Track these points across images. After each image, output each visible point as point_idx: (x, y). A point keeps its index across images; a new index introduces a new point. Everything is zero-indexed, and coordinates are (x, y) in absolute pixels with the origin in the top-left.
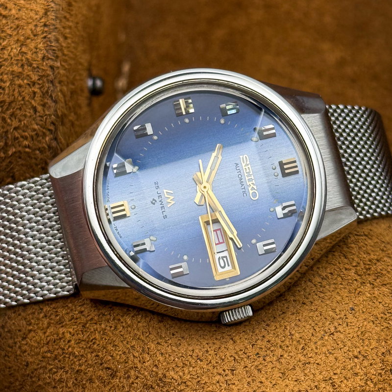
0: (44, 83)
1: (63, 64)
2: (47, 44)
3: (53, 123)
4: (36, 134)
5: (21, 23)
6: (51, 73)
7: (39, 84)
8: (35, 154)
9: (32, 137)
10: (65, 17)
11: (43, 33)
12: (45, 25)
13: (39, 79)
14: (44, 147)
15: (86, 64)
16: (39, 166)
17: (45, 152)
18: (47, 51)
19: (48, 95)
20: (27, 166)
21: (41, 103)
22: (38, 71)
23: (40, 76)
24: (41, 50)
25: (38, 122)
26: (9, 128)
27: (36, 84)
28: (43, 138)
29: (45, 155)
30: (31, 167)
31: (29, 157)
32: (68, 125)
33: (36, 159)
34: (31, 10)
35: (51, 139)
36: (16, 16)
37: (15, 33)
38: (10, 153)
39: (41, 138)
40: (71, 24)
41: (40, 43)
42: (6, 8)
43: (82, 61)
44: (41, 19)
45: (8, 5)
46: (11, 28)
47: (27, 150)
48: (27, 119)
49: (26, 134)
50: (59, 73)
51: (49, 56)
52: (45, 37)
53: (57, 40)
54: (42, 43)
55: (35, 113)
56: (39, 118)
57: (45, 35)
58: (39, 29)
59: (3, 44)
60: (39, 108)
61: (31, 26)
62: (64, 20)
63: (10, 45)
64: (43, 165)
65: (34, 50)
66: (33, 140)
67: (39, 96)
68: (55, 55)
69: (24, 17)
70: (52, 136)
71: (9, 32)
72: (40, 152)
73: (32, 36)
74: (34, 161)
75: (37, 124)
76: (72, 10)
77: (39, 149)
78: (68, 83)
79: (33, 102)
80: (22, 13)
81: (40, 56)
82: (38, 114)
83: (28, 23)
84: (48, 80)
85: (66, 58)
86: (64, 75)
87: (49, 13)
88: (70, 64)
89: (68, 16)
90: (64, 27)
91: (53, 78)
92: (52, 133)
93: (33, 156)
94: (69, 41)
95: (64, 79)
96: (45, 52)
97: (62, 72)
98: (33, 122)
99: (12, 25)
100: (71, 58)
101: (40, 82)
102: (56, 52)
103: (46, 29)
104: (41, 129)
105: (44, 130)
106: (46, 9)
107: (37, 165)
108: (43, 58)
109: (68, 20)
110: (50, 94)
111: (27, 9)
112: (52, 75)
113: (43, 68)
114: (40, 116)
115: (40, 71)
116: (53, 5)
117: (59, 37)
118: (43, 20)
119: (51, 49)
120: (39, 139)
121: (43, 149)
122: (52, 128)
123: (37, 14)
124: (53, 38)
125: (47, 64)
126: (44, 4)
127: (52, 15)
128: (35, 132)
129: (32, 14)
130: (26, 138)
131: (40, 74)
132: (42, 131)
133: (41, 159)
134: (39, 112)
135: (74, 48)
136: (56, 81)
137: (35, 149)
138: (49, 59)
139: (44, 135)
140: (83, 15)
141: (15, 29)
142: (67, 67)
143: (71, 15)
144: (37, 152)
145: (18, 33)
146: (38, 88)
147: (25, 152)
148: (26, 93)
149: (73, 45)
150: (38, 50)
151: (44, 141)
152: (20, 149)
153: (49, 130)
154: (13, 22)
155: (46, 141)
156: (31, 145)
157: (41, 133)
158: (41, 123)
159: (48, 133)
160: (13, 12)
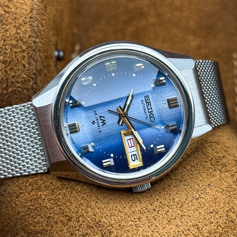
0: (30, 51)
1: (41, 40)
2: (32, 29)
3: (34, 74)
4: (25, 80)
5: (17, 16)
6: (34, 45)
7: (27, 51)
8: (24, 92)
9: (22, 82)
10: (43, 14)
11: (30, 22)
12: (31, 18)
13: (27, 49)
14: (29, 88)
15: (54, 42)
16: (26, 99)
17: (30, 91)
18: (32, 32)
19: (32, 58)
20: (19, 99)
21: (28, 62)
22: (26, 44)
23: (27, 47)
24: (29, 32)
25: (26, 73)
26: (9, 76)
27: (25, 51)
28: (29, 83)
29: (29, 92)
30: (22, 99)
31: (21, 93)
32: (43, 76)
33: (24, 95)
34: (23, 9)
35: (33, 83)
36: (15, 12)
37: (13, 22)
38: (10, 91)
39: (27, 83)
40: (46, 18)
41: (28, 28)
42: (9, 7)
43: (52, 40)
44: (29, 14)
45: (10, 6)
46: (12, 19)
47: (19, 89)
48: (20, 71)
49: (19, 80)
50: (38, 45)
51: (33, 35)
52: (31, 25)
53: (38, 26)
54: (29, 28)
55: (24, 68)
56: (26, 71)
57: (31, 23)
58: (27, 20)
59: (6, 28)
60: (27, 65)
61: (23, 18)
62: (42, 15)
63: (10, 29)
64: (29, 98)
65: (25, 32)
66: (23, 83)
67: (27, 58)
68: (37, 35)
69: (19, 13)
70: (33, 81)
71: (10, 21)
72: (27, 91)
73: (23, 24)
74: (23, 96)
75: (25, 75)
76: (47, 10)
77: (26, 89)
78: (44, 52)
79: (23, 62)
80: (18, 11)
81: (28, 35)
82: (26, 69)
83: (21, 16)
84: (32, 49)
85: (43, 37)
86: (41, 47)
87: (33, 11)
88: (45, 41)
89: (44, 13)
90: (42, 19)
91: (35, 48)
92: (34, 80)
93: (23, 93)
94: (45, 27)
95: (42, 49)
96: (31, 33)
97: (40, 45)
98: (23, 73)
99: (12, 17)
100: (46, 38)
101: (28, 50)
102: (37, 33)
103: (31, 20)
104: (28, 77)
105: (29, 78)
106: (32, 9)
107: (25, 98)
108: (29, 37)
109: (44, 16)
110: (33, 57)
111: (21, 8)
112: (35, 47)
113: (29, 42)
114: (27, 70)
115: (28, 44)
116: (36, 6)
117: (38, 24)
118: (30, 15)
119: (34, 32)
120: (26, 83)
121: (28, 89)
122: (34, 77)
123: (26, 11)
124: (35, 25)
125: (31, 40)
126: (31, 6)
127: (35, 12)
128: (24, 79)
129: (24, 11)
130: (18, 82)
131: (27, 46)
132: (28, 79)
133: (27, 95)
134: (27, 68)
135: (48, 32)
136: (37, 50)
137: (24, 89)
138: (33, 37)
139: (29, 81)
140: (53, 14)
141: (14, 20)
142: (43, 42)
143: (46, 13)
144: (25, 91)
145: (15, 22)
146: (26, 54)
147: (18, 91)
148: (19, 57)
149: (47, 30)
150: (27, 32)
151: (29, 84)
152: (15, 89)
153: (32, 78)
154: (12, 16)
155: (30, 85)
156: (21, 86)
157: (27, 80)
158: (27, 74)
159: (31, 80)
160: (13, 10)
